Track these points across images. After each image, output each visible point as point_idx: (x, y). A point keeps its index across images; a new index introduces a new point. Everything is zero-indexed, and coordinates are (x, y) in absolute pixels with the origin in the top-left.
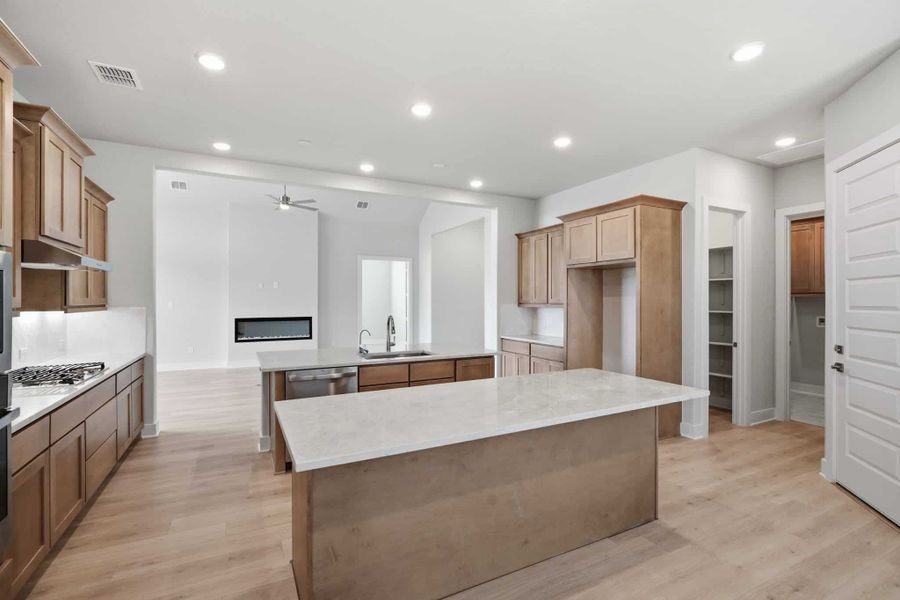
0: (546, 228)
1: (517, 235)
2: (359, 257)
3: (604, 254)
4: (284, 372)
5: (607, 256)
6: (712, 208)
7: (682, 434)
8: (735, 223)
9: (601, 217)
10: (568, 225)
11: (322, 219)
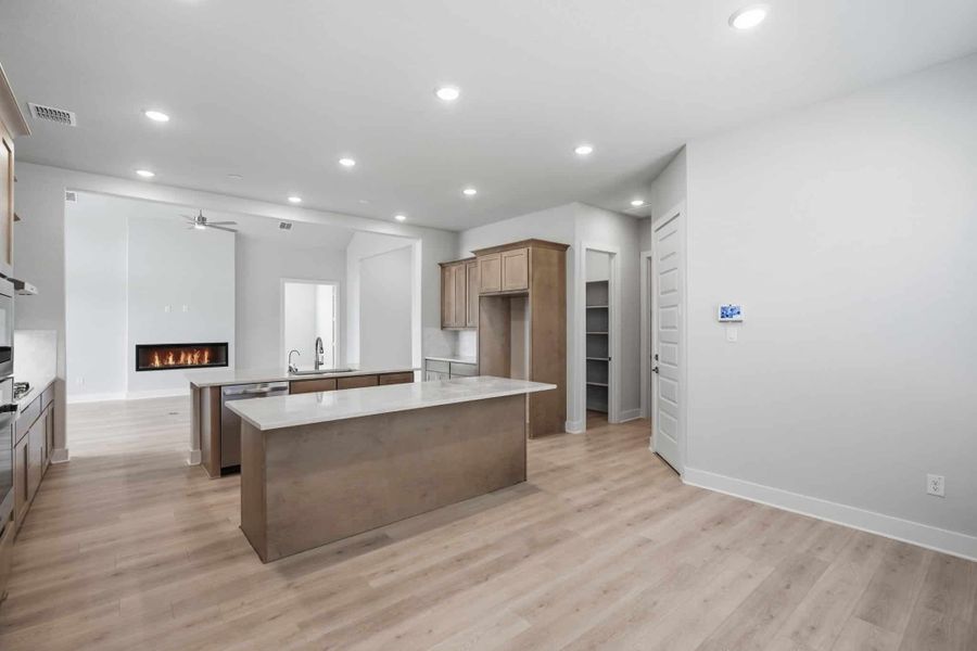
0: (465, 260)
1: (441, 265)
2: (281, 280)
3: (508, 284)
4: (220, 387)
5: (509, 286)
6: (587, 249)
7: (567, 430)
8: (610, 262)
9: (505, 254)
10: (480, 259)
11: (240, 239)
